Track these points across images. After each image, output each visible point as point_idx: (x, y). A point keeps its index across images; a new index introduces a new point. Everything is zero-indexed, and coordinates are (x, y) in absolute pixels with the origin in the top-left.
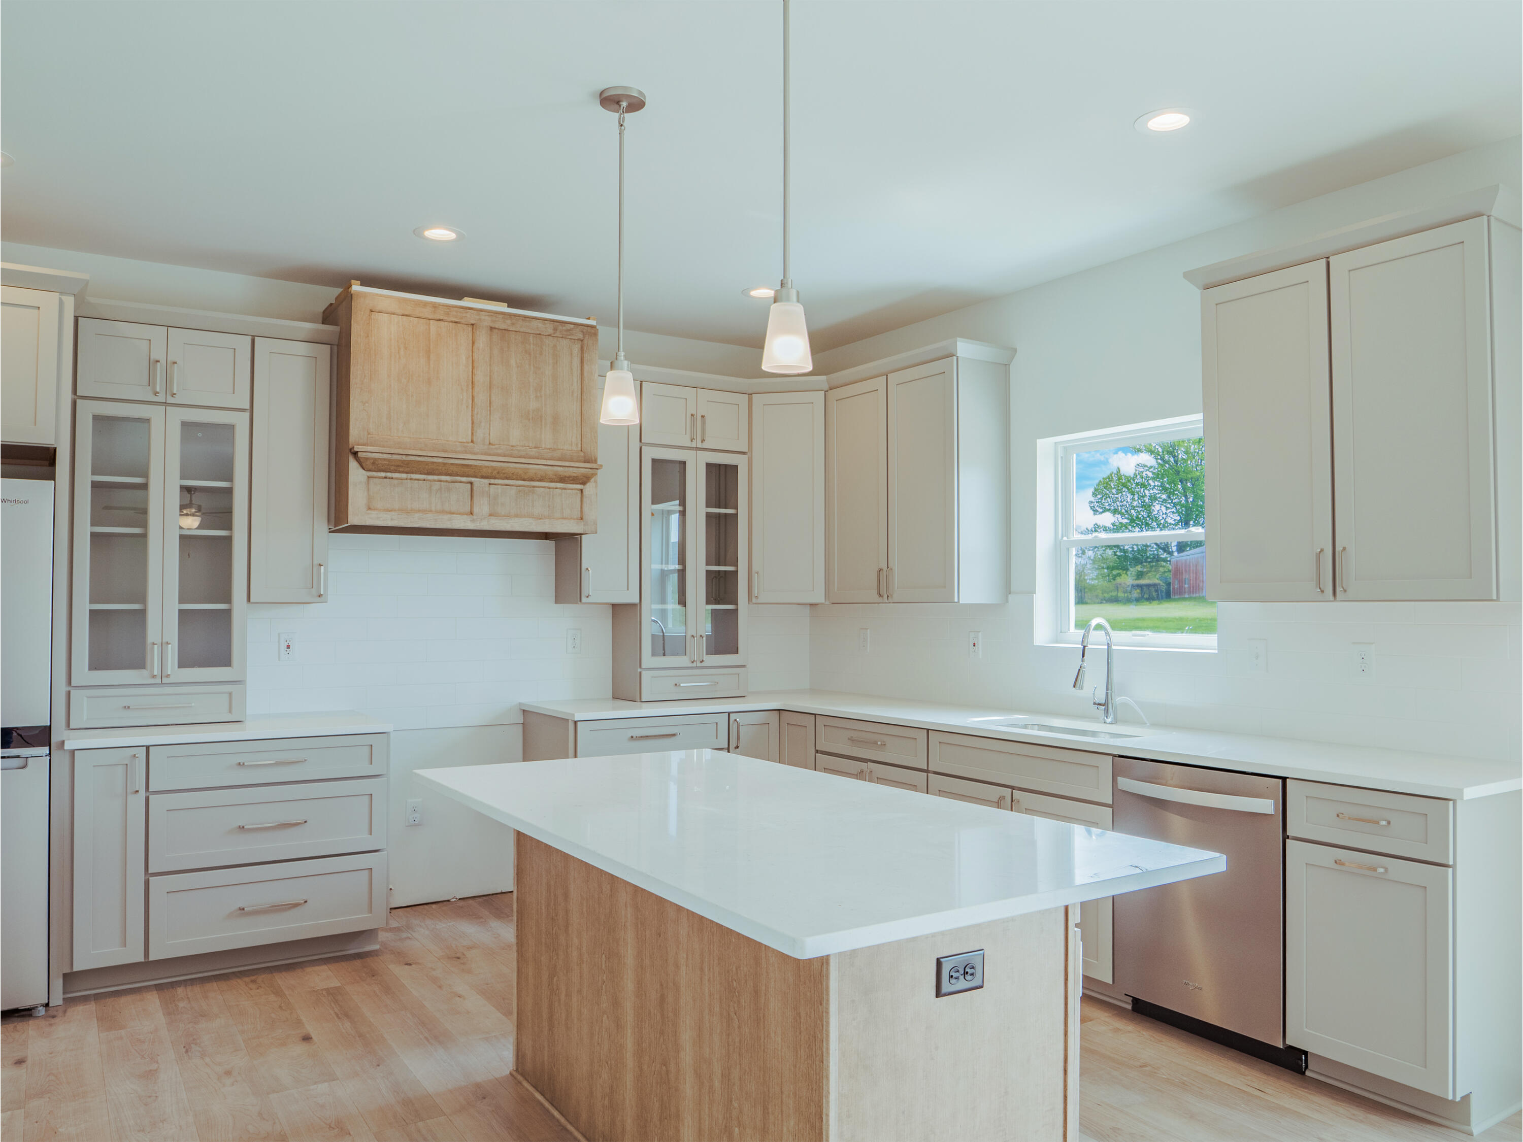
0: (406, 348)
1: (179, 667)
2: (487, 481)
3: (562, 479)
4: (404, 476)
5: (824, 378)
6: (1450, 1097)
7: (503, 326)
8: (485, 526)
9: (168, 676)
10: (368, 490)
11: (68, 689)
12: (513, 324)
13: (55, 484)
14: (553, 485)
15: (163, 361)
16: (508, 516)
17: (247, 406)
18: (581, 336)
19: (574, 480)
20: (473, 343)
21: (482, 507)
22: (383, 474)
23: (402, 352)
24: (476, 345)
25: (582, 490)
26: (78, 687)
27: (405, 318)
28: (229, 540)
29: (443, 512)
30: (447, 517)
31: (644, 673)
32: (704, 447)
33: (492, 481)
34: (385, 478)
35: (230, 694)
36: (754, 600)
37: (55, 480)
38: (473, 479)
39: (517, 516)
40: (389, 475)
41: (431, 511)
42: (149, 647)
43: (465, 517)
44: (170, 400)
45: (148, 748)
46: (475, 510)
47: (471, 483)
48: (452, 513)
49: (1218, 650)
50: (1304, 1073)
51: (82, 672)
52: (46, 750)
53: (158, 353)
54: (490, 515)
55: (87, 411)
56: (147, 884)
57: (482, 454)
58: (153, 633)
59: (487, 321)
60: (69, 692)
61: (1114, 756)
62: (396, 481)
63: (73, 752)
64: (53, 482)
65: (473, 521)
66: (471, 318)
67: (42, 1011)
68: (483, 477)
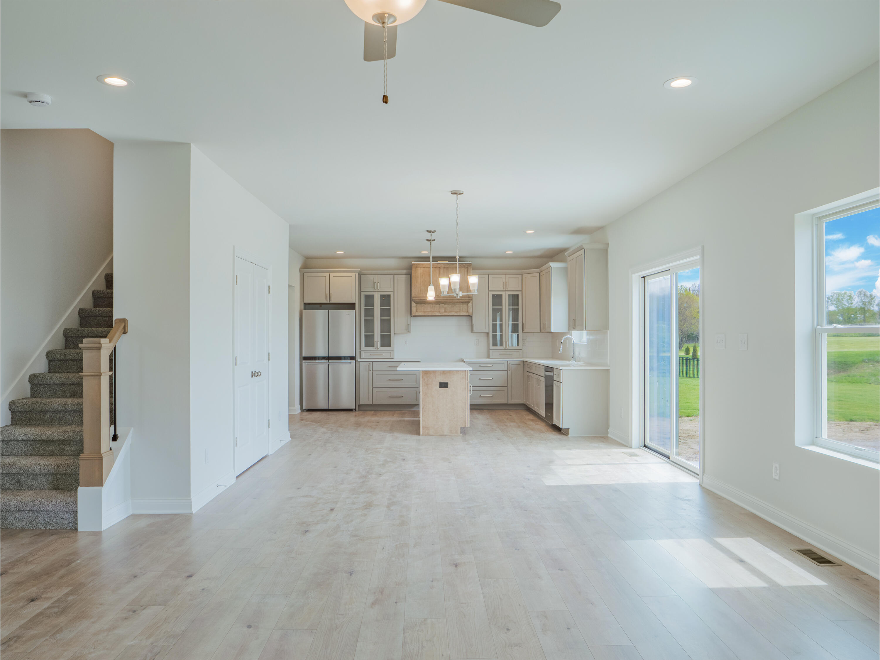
0: (424, 275)
1: (381, 346)
2: (443, 304)
3: (462, 303)
4: (424, 304)
5: (538, 269)
6: (561, 427)
7: (447, 267)
8: (443, 315)
9: (378, 348)
10: (416, 308)
11: (360, 350)
12: (449, 266)
13: (355, 311)
14: (460, 304)
15: (376, 282)
16: (449, 312)
17: (393, 290)
18: (467, 267)
19: (465, 302)
20: (440, 272)
21: (442, 310)
22: (419, 304)
23: (423, 276)
24: (441, 272)
25: (468, 305)
26: (362, 350)
27: (424, 268)
28: (390, 319)
29: (433, 312)
30: (434, 313)
31: (490, 351)
32: (508, 290)
33: (445, 304)
34: (420, 305)
35: (391, 353)
36: (523, 332)
37: (355, 310)
38: (440, 304)
39: (451, 312)
40: (421, 304)
41: (430, 312)
42: (375, 342)
43: (438, 313)
44: (378, 290)
45: (372, 362)
46: (441, 311)
47: (440, 305)
48: (435, 312)
49: (587, 342)
50: (561, 431)
51: (363, 347)
52: (354, 361)
53: (375, 281)
54: (444, 312)
55: (363, 294)
56: (372, 389)
57: (442, 298)
58: (375, 340)
59: (443, 266)
60: (360, 351)
61: (545, 366)
62: (422, 306)
63: (359, 362)
64: (354, 310)
65: (440, 314)
66: (439, 266)
67: (354, 410)
68: (442, 303)
